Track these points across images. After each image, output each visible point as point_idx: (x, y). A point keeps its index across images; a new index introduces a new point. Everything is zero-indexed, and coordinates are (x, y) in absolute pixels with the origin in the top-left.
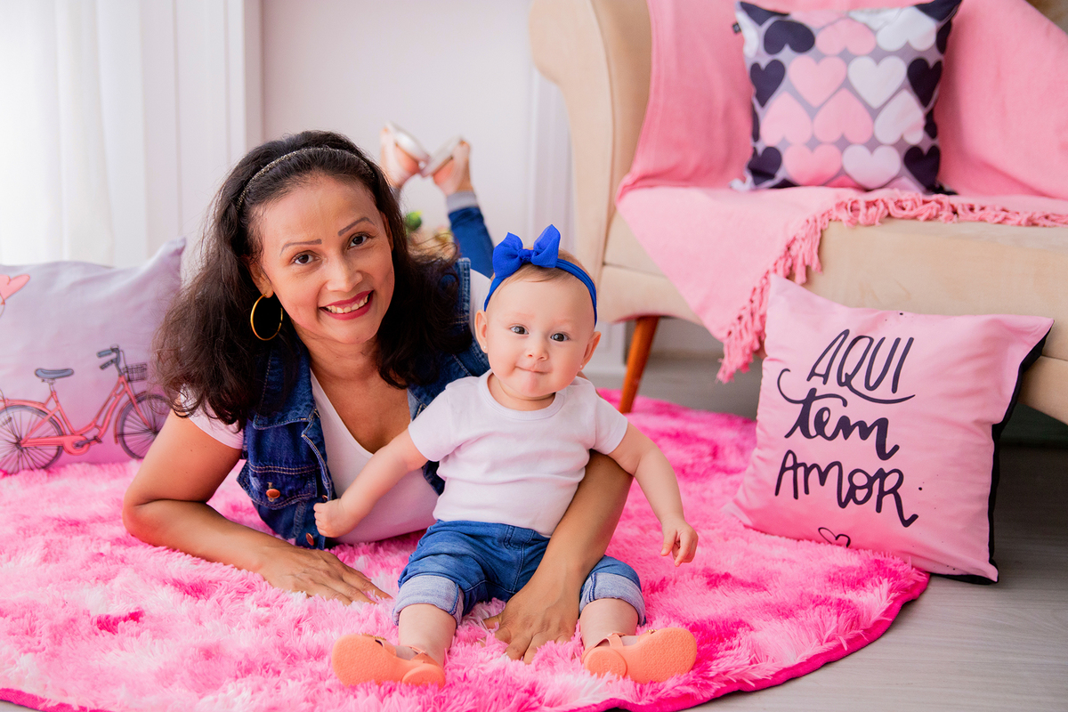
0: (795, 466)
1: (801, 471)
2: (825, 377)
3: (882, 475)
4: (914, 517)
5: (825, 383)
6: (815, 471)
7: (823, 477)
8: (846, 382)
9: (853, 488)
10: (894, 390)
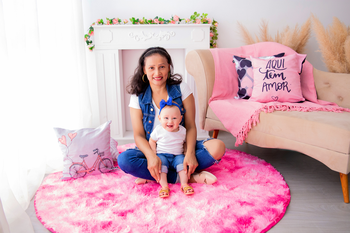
0: (266, 85)
1: (268, 86)
2: (270, 67)
3: (284, 83)
4: (290, 90)
5: (270, 68)
6: (271, 85)
7: (272, 86)
8: (274, 67)
9: (278, 87)
10: (283, 67)
